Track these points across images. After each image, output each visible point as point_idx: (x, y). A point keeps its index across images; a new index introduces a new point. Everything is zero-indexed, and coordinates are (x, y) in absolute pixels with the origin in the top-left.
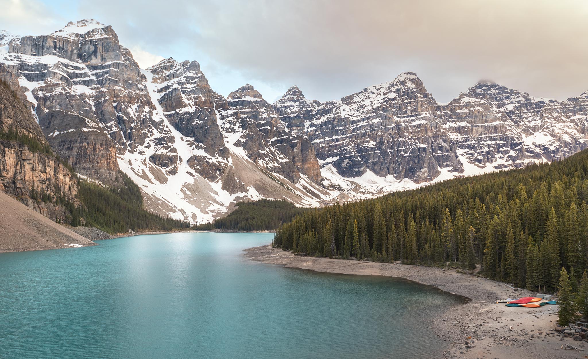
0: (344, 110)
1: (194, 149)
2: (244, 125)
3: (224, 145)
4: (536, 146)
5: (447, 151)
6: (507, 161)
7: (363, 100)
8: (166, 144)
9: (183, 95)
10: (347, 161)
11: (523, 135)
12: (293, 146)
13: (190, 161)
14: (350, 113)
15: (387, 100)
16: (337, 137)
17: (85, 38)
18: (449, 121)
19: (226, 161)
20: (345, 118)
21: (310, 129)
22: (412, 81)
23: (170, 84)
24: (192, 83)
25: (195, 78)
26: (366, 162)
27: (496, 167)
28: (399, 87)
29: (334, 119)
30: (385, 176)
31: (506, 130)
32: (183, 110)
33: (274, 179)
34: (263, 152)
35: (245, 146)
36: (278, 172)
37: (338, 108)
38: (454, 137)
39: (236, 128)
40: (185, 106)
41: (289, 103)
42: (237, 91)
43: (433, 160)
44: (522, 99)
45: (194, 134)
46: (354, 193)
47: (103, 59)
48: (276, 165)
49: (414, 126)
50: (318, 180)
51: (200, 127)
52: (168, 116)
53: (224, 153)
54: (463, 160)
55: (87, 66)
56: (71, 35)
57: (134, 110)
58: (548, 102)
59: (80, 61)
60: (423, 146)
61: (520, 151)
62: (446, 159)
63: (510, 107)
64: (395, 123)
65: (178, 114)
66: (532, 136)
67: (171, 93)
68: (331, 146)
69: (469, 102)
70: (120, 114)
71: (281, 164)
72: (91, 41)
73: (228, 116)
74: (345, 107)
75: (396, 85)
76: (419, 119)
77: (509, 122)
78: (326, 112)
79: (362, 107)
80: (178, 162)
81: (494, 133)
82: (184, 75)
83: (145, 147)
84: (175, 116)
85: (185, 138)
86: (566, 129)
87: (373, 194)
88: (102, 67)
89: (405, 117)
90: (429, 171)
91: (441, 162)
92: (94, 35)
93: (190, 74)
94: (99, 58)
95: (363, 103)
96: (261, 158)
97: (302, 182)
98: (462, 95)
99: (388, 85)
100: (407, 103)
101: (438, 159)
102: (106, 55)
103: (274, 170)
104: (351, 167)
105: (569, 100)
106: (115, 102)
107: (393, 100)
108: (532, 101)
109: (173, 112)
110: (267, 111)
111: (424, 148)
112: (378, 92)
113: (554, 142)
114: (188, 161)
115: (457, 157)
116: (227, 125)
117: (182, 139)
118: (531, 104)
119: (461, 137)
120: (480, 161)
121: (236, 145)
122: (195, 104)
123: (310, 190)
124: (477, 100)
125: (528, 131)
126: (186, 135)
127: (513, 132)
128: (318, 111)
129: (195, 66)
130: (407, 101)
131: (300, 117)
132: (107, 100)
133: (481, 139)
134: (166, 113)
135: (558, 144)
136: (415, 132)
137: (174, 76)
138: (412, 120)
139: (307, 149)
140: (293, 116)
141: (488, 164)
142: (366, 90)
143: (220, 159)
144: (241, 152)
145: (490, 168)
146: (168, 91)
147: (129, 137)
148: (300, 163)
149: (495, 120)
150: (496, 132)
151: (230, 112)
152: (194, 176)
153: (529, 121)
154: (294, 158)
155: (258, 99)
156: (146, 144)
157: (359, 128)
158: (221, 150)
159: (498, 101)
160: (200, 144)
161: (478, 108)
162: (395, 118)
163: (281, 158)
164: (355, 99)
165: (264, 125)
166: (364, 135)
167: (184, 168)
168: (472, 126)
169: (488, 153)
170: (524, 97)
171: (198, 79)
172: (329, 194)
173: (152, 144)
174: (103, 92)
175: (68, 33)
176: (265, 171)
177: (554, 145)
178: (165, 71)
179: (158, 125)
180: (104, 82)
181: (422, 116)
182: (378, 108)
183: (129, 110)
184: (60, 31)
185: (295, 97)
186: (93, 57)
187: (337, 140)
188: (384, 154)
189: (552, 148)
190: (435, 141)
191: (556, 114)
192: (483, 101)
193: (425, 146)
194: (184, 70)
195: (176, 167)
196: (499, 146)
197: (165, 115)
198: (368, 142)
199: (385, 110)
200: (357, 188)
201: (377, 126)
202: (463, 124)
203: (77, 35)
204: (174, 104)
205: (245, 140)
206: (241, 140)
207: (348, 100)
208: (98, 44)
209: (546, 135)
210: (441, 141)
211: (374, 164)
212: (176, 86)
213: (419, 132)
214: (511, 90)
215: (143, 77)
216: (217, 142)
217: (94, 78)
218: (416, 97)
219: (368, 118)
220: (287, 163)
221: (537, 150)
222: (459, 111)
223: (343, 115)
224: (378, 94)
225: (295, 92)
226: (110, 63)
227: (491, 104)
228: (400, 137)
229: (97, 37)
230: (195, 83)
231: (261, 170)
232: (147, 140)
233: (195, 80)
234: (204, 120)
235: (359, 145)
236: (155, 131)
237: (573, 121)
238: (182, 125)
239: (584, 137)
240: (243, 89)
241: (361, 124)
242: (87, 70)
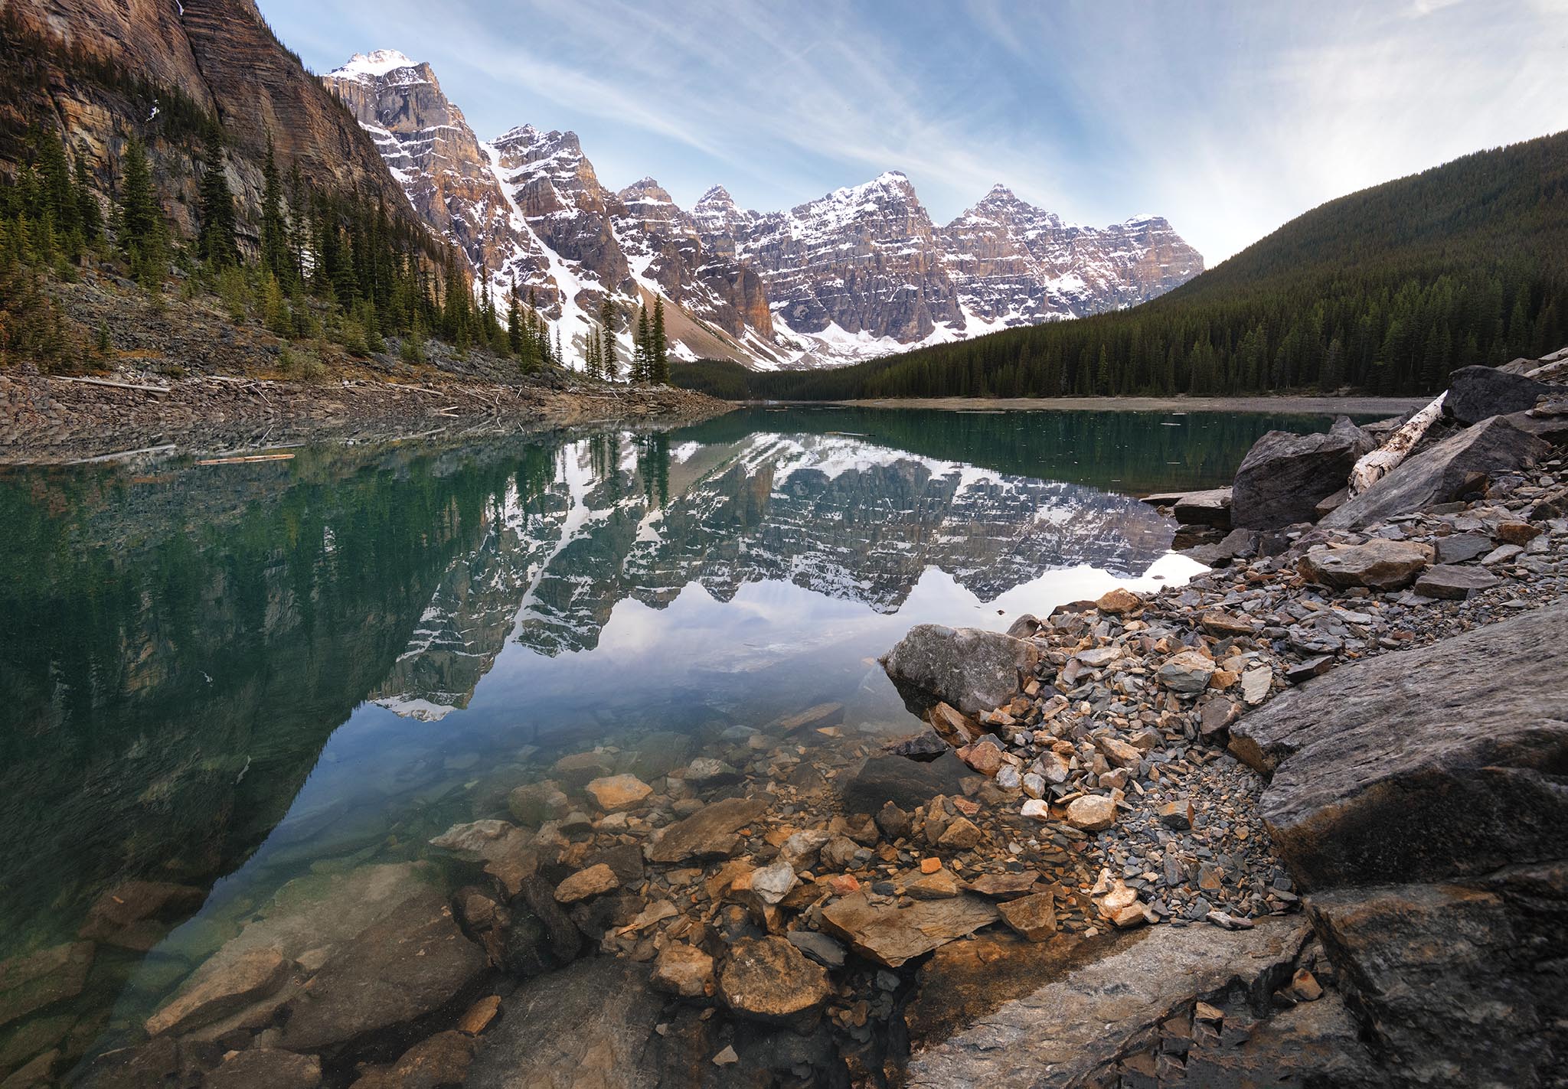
0: (796, 227)
1: (581, 279)
2: (656, 244)
3: (629, 275)
4: (1062, 294)
5: (945, 297)
6: (1023, 314)
7: (825, 213)
8: (539, 269)
9: (555, 190)
10: (801, 307)
11: (1047, 277)
12: (732, 280)
13: (578, 298)
14: (805, 232)
15: (862, 214)
16: (785, 270)
17: (384, 82)
18: (948, 253)
19: (633, 301)
20: (799, 241)
21: (745, 256)
22: (901, 185)
23: (531, 170)
24: (569, 170)
25: (573, 160)
26: (831, 310)
27: (1007, 323)
28: (881, 194)
29: (781, 241)
30: (856, 332)
31: (1025, 269)
32: (558, 215)
33: (708, 330)
34: (688, 288)
35: (660, 277)
36: (713, 321)
37: (787, 224)
38: (954, 276)
39: (643, 247)
40: (561, 207)
41: (710, 213)
42: (631, 188)
43: (926, 309)
44: (1048, 222)
45: (580, 254)
46: (819, 355)
47: (420, 121)
48: (709, 308)
49: (900, 257)
50: (769, 335)
51: (588, 244)
52: (533, 224)
53: (630, 286)
54: (965, 310)
55: (394, 133)
56: (361, 76)
57: (480, 212)
58: (1083, 230)
59: (381, 124)
60: (913, 288)
61: (1041, 300)
62: (943, 308)
63: (1031, 235)
64: (874, 251)
65: (551, 220)
66: (1058, 280)
67: (535, 184)
68: (776, 284)
69: (977, 224)
70: (457, 217)
71: (715, 307)
72: (398, 89)
73: (629, 228)
74: (797, 222)
75: (876, 191)
76: (909, 247)
77: (1029, 257)
78: (770, 229)
79: (825, 224)
80: (560, 299)
81: (1008, 273)
82: (554, 155)
83: (505, 273)
84: (546, 224)
85: (566, 262)
86: (1103, 271)
87: (847, 357)
88: (418, 136)
89: (887, 242)
90: (920, 326)
91: (936, 313)
92: (401, 79)
93: (564, 154)
94: (413, 118)
95: (825, 218)
96: (686, 298)
97: (748, 336)
98: (968, 214)
99: (863, 191)
100: (891, 221)
101: (932, 307)
102: (424, 114)
103: (706, 316)
104: (807, 317)
105: (1111, 228)
106: (447, 196)
107: (871, 214)
108: (1063, 228)
109: (542, 218)
110: (680, 224)
111: (915, 291)
112: (848, 201)
113: (1085, 290)
114: (577, 298)
115: (958, 306)
116: (629, 243)
117: (560, 262)
118: (1060, 232)
119: (963, 277)
120: (986, 313)
121: (645, 274)
122: (577, 205)
123: (760, 348)
124: (989, 221)
125: (1053, 272)
126: (567, 257)
127: (1034, 271)
128: (756, 227)
129: (570, 140)
130: (891, 217)
131: (728, 236)
132: (435, 193)
133: (991, 282)
134: (530, 219)
135: (1091, 291)
136: (902, 266)
137: (536, 156)
138: (899, 248)
139: (753, 286)
140: (717, 233)
141: (997, 318)
142: (829, 197)
143: (625, 297)
144: (653, 286)
145: (999, 325)
146: (529, 181)
147: (478, 256)
148: (742, 308)
149: (1011, 254)
150: (1011, 271)
151: (631, 221)
152: (588, 322)
153: (1056, 258)
154: (733, 299)
155: (665, 204)
156: (505, 269)
157: (820, 258)
158: (624, 283)
159: (1016, 224)
160: (591, 272)
161: (988, 233)
162: (873, 243)
163: (715, 298)
164: (813, 211)
165: (684, 245)
166: (826, 268)
167: (570, 310)
168: (980, 261)
169: (998, 301)
170: (1051, 220)
171: (577, 164)
172: (788, 355)
173: (516, 270)
174: (426, 178)
175: (358, 72)
176: (695, 317)
177: (1086, 293)
178: (520, 148)
179: (520, 238)
180: (426, 161)
181: (912, 242)
182: (848, 225)
183: (472, 210)
184: (342, 69)
185: (720, 203)
186: (402, 117)
187: (786, 276)
188: (856, 298)
189: (1083, 298)
190: (929, 281)
191: (1092, 249)
192: (996, 224)
193: (915, 288)
194: (552, 146)
195: (558, 308)
196: (1014, 292)
197: (527, 222)
198: (833, 279)
199: (859, 229)
200: (824, 348)
201: (847, 255)
202: (967, 257)
203: (371, 78)
204: (543, 204)
205: (659, 268)
206: (653, 266)
207: (802, 212)
208: (409, 95)
209: (1076, 278)
210: (937, 281)
211: (842, 313)
212: (543, 173)
213: (907, 266)
214: (1035, 209)
215: (485, 156)
216: (619, 270)
217: (406, 153)
218: (905, 212)
219: (833, 242)
220: (724, 306)
221: (1063, 300)
222: (962, 237)
223: (795, 235)
224: (848, 205)
225: (717, 194)
226: (432, 129)
227: (1006, 229)
228: (879, 274)
229: (407, 82)
230: (573, 169)
231: (688, 316)
232: (506, 262)
233: (574, 165)
234: (594, 232)
235: (819, 283)
236: (517, 248)
237: (1112, 260)
238: (558, 239)
239: (1124, 284)
240: (642, 185)
241: (822, 250)
242: (394, 140)
